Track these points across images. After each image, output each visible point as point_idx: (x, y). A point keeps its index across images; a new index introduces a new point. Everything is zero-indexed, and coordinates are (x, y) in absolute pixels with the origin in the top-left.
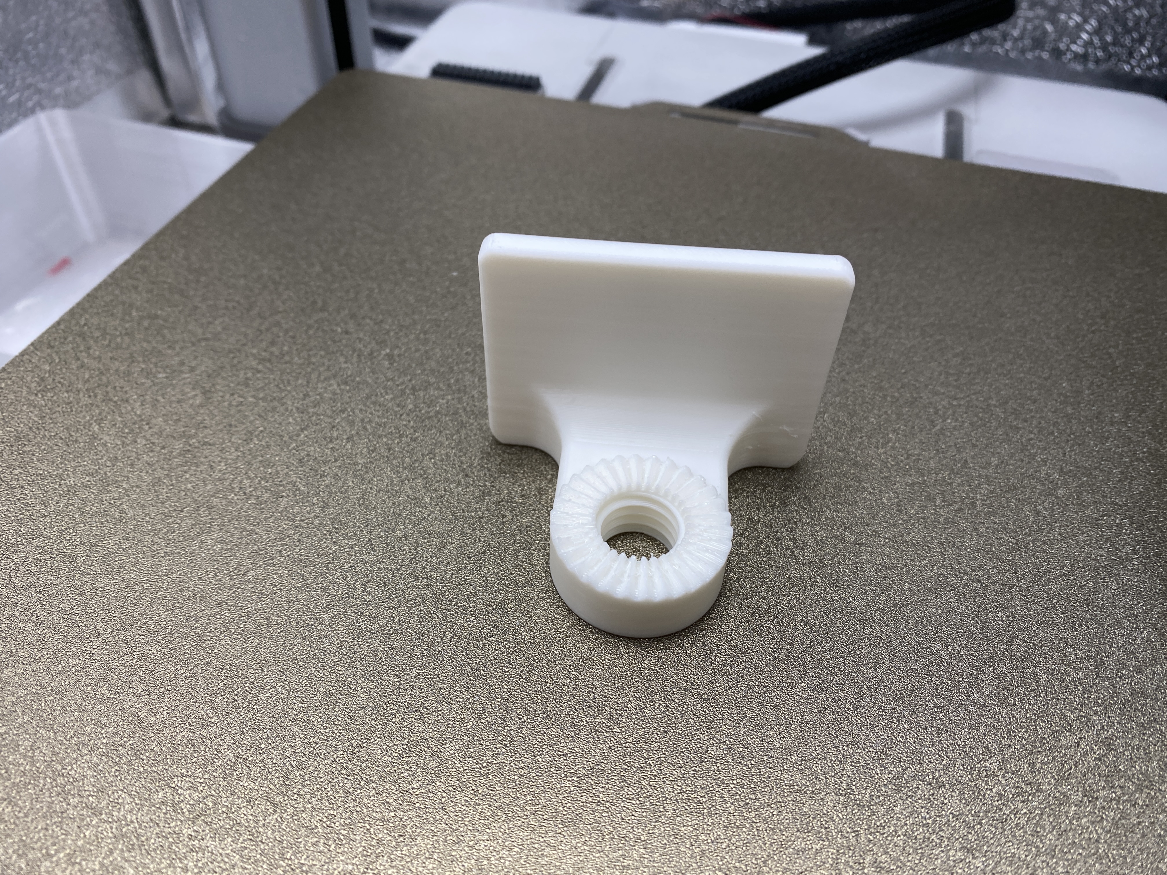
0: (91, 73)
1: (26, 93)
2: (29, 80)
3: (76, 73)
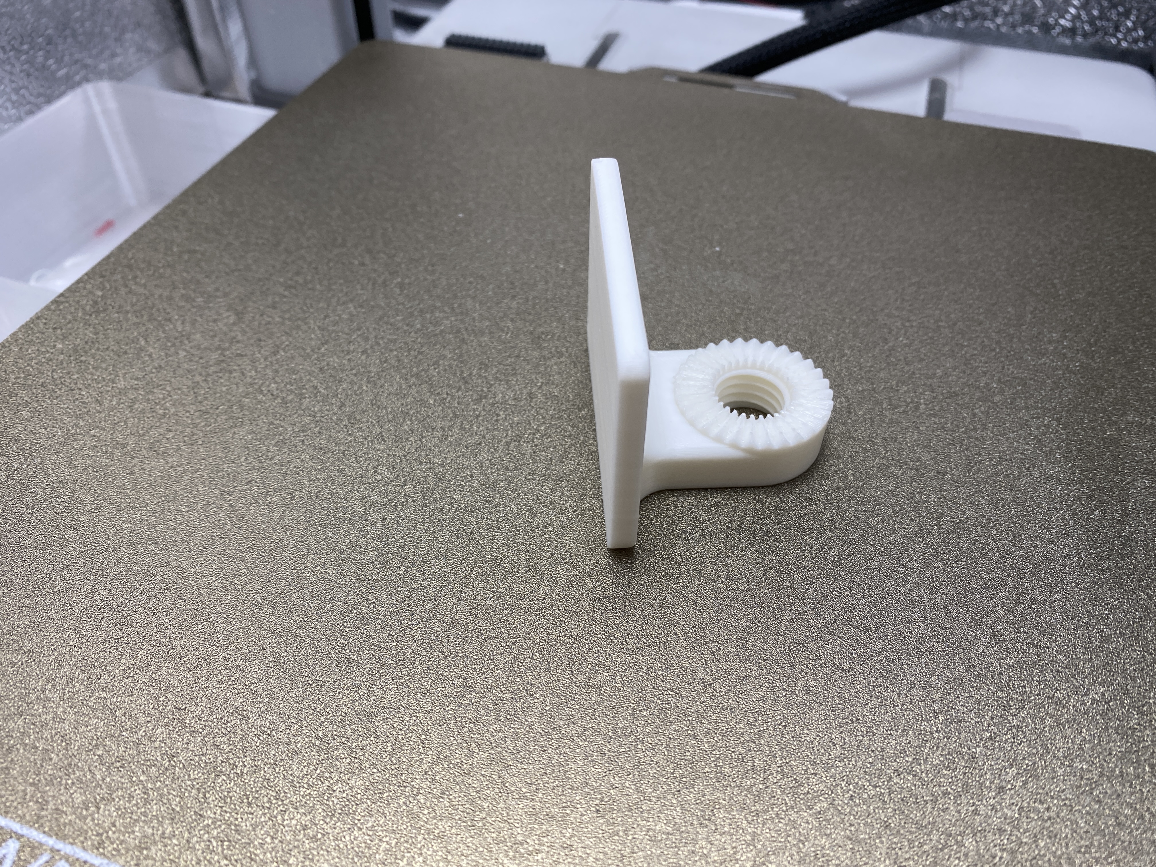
0: (132, 50)
1: (74, 68)
2: (77, 56)
3: (119, 50)
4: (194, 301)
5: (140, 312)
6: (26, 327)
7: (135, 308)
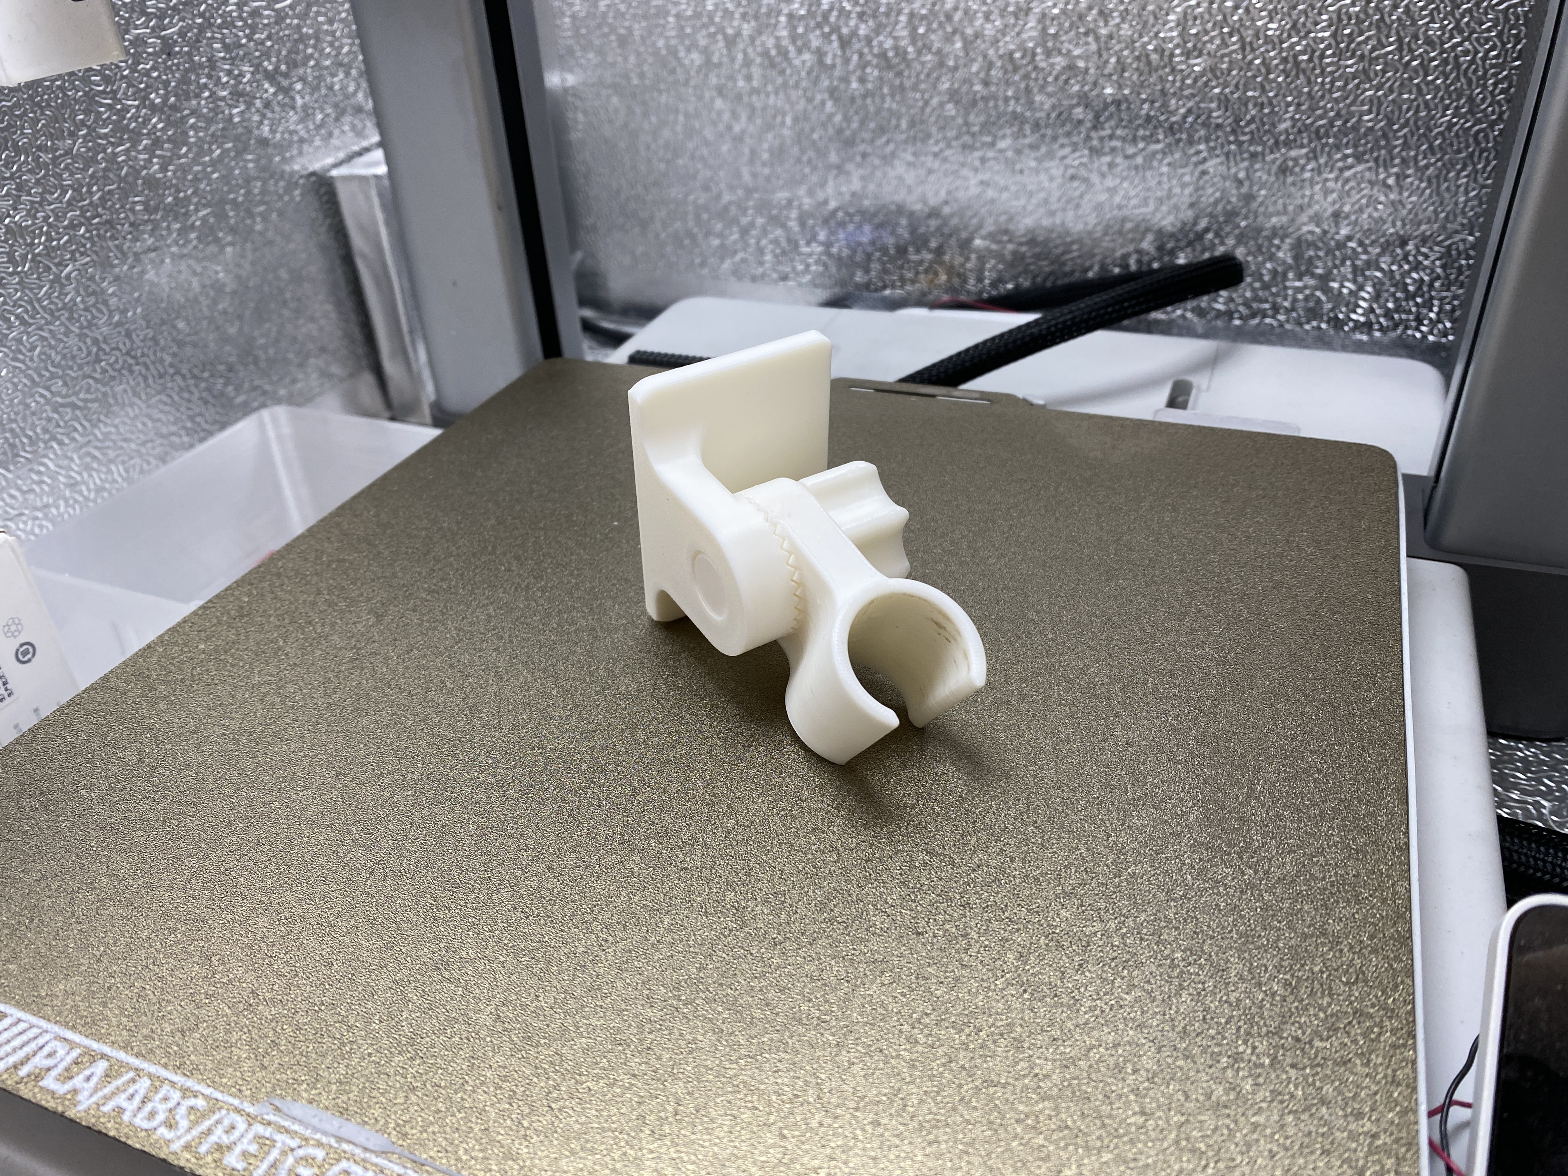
0: (314, 376)
1: (253, 395)
2: (257, 383)
4: (336, 604)
5: (282, 615)
6: (173, 630)
7: (278, 612)
